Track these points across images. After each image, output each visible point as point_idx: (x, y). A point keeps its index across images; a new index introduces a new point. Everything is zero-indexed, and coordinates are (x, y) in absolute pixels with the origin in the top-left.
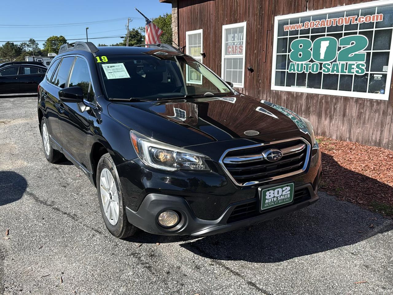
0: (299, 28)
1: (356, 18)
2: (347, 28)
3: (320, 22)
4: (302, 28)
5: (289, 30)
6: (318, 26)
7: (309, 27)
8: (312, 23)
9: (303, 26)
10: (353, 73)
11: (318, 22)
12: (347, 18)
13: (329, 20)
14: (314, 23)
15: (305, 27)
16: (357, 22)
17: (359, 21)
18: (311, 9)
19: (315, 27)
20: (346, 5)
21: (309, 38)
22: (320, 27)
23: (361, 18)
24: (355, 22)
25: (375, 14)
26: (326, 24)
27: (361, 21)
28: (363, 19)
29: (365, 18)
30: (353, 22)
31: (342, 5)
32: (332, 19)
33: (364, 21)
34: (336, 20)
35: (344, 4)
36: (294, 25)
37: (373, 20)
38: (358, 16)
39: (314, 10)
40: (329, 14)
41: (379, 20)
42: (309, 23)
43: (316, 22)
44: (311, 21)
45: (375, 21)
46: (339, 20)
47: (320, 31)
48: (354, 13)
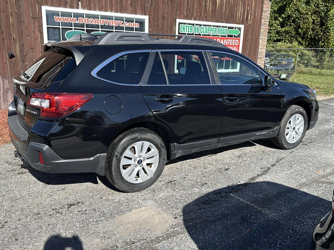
0: (73, 21)
1: (123, 22)
2: (116, 28)
3: (94, 21)
4: (76, 22)
5: (60, 22)
6: (93, 22)
7: (84, 22)
8: (86, 20)
9: (77, 20)
10: (125, 58)
11: (92, 20)
12: (116, 21)
13: (102, 20)
14: (88, 20)
15: (80, 21)
16: (123, 25)
17: (125, 25)
18: (85, 9)
19: (89, 23)
20: (115, 12)
21: (84, 31)
22: (94, 24)
23: (126, 23)
24: (122, 25)
25: (134, 22)
26: (99, 22)
27: (126, 25)
28: (127, 24)
29: (128, 23)
30: (121, 25)
31: (112, 11)
32: (104, 20)
33: (128, 26)
34: (108, 21)
35: (113, 12)
36: (67, 18)
37: (134, 26)
38: (124, 22)
39: (88, 10)
40: (101, 16)
41: (137, 27)
42: (84, 19)
43: (90, 20)
44: (85, 18)
45: (135, 27)
46: (110, 21)
47: (95, 27)
48: (121, 19)
